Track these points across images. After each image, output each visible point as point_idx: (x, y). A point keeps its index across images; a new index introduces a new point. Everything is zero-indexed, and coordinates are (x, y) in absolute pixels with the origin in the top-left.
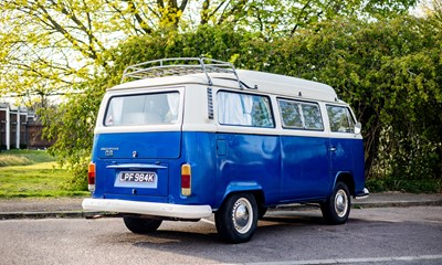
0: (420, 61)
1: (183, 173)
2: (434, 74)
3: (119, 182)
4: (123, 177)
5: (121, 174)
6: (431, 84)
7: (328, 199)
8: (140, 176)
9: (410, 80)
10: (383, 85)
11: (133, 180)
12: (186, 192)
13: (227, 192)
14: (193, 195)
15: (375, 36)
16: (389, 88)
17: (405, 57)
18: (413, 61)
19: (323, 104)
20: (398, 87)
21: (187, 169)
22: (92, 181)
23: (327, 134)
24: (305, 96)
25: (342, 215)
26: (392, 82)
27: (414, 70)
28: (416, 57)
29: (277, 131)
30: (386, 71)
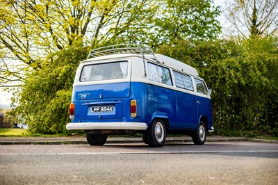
0: (233, 62)
1: (132, 105)
2: (240, 69)
3: (91, 113)
4: (93, 110)
5: (91, 108)
6: (239, 74)
7: (196, 129)
8: (104, 109)
9: (227, 72)
10: (212, 75)
11: (100, 110)
12: (134, 115)
13: (153, 118)
14: (137, 117)
15: (205, 49)
16: (215, 77)
17: (224, 60)
18: (228, 62)
19: (192, 78)
20: (220, 77)
21: (134, 103)
22: (72, 114)
23: (196, 93)
24: (185, 71)
25: (202, 139)
26: (217, 74)
27: (229, 67)
28: (230, 60)
29: (174, 88)
30: (213, 68)
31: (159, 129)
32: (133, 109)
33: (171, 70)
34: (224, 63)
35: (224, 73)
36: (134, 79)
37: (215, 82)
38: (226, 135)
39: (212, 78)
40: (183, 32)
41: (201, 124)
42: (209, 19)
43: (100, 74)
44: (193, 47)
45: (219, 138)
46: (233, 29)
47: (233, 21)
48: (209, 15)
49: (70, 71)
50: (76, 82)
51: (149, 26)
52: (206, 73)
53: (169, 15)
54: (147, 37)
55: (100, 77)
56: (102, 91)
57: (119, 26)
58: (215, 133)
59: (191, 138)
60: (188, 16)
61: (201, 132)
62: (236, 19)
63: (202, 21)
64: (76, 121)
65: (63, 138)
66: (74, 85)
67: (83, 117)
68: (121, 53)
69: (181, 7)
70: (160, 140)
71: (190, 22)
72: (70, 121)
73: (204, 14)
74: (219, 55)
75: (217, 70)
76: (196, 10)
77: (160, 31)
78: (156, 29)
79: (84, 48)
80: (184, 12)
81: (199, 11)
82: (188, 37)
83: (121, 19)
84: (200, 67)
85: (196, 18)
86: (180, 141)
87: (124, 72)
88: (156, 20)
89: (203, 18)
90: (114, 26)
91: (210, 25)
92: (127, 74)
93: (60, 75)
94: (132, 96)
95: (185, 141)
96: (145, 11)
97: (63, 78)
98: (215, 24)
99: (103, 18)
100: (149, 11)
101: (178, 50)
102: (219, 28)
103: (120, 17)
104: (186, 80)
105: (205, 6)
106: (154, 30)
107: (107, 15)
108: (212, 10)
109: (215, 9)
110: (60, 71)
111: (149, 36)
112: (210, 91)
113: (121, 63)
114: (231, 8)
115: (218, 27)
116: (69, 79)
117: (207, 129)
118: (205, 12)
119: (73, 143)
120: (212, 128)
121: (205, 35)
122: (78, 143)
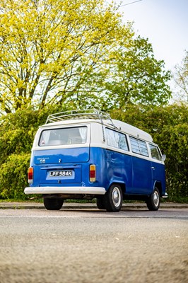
0: (185, 128)
1: (91, 169)
3: (49, 177)
4: (52, 174)
7: (151, 195)
8: (62, 173)
9: (179, 138)
10: (164, 141)
11: (58, 175)
12: (93, 180)
13: (111, 182)
14: (96, 182)
15: (158, 115)
16: (167, 143)
17: (176, 126)
18: (180, 128)
19: (147, 143)
20: (172, 143)
21: (93, 168)
22: (31, 178)
23: (150, 159)
24: (140, 137)
25: (157, 205)
26: (169, 140)
27: (181, 133)
28: (182, 126)
29: (130, 153)
30: (165, 134)
31: (116, 194)
32: (92, 174)
33: (128, 136)
34: (176, 129)
35: (176, 139)
36: (93, 145)
37: (167, 148)
38: (178, 202)
39: (164, 144)
40: (133, 96)
41: (155, 190)
42: (159, 84)
43: (58, 139)
44: (145, 112)
45: (171, 204)
46: (182, 93)
47: (183, 85)
48: (160, 79)
49: (21, 134)
50: (35, 147)
51: (99, 89)
52: (158, 138)
53: (118, 79)
54: (97, 101)
55: (58, 142)
56: (61, 156)
57: (67, 88)
58: (167, 200)
59: (146, 205)
60: (138, 81)
61: (155, 197)
62: (186, 84)
63: (152, 86)
64: (34, 185)
65: (14, 203)
66: (33, 149)
67: (42, 182)
68: (79, 119)
69: (131, 71)
70: (117, 205)
71: (141, 87)
72: (28, 185)
73: (155, 79)
74: (172, 121)
75: (170, 136)
76: (147, 75)
77: (110, 95)
78: (107, 93)
79: (36, 112)
80: (135, 76)
81: (149, 76)
82: (138, 101)
83: (69, 82)
84: (152, 133)
85: (147, 82)
86: (133, 207)
87: (83, 137)
88: (106, 83)
89: (153, 82)
90: (62, 89)
91: (160, 90)
92: (86, 139)
93: (11, 139)
94: (91, 162)
95: (138, 207)
96: (95, 74)
97: (14, 142)
98: (165, 89)
99: (51, 80)
100: (99, 75)
101: (130, 115)
102: (170, 93)
103: (68, 80)
104: (142, 146)
105: (156, 71)
106: (104, 95)
107: (55, 77)
108: (162, 74)
109: (165, 73)
110: (11, 135)
111: (99, 100)
112: (164, 158)
113: (80, 128)
114: (181, 72)
115: (168, 92)
116: (20, 144)
117: (161, 195)
118: (156, 77)
119: (26, 208)
120: (166, 194)
121: (156, 100)
122: (31, 208)
